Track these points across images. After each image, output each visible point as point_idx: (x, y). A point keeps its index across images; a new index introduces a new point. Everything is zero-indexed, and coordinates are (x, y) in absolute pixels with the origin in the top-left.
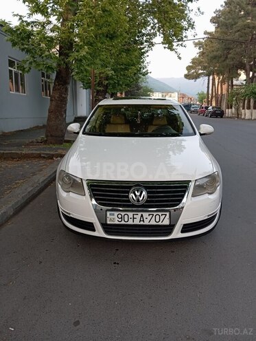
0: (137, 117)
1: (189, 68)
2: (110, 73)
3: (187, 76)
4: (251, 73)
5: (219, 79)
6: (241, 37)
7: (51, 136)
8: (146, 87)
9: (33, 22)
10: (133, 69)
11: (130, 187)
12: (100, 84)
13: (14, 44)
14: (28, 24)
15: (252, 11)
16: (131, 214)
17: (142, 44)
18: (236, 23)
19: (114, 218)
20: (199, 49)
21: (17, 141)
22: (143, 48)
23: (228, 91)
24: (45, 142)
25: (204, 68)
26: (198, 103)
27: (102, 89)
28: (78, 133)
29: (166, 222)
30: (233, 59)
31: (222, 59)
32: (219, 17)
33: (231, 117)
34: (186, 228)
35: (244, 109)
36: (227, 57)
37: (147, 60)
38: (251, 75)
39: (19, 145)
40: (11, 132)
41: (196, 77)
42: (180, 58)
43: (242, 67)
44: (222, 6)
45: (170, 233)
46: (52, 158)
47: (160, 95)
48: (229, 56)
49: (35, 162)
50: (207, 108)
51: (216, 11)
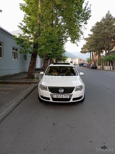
0: (61, 69)
1: (82, 49)
2: (51, 52)
3: (81, 52)
4: (107, 51)
5: (95, 53)
6: (103, 37)
7: (30, 76)
8: (64, 56)
9: (25, 36)
10: (59, 51)
11: (59, 88)
12: (46, 56)
13: (18, 44)
14: (23, 37)
15: (107, 27)
16: (59, 95)
17: (63, 40)
18: (100, 32)
19: (55, 96)
20: (86, 41)
21: (17, 78)
22: (63, 42)
23: (98, 59)
24: (27, 78)
25: (88, 49)
26: (87, 63)
27: (47, 58)
28: (43, 75)
29: (69, 97)
30: (99, 46)
31: (95, 46)
32: (94, 29)
33: (100, 69)
34: (74, 99)
35: (105, 66)
36: (97, 45)
37: (65, 46)
38: (107, 52)
39: (18, 79)
40: (12, 75)
41: (85, 52)
42: (78, 46)
43: (104, 49)
44: (95, 25)
45: (69, 100)
46: (31, 84)
47: (71, 59)
48: (98, 45)
49: (25, 85)
50: (90, 65)
51: (93, 27)
